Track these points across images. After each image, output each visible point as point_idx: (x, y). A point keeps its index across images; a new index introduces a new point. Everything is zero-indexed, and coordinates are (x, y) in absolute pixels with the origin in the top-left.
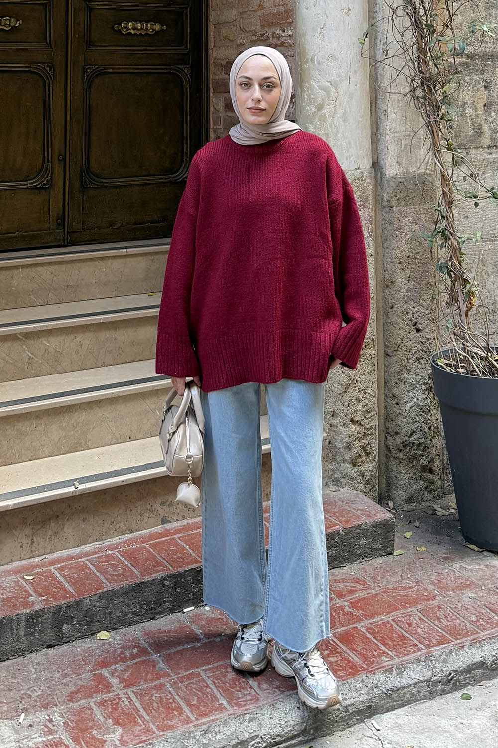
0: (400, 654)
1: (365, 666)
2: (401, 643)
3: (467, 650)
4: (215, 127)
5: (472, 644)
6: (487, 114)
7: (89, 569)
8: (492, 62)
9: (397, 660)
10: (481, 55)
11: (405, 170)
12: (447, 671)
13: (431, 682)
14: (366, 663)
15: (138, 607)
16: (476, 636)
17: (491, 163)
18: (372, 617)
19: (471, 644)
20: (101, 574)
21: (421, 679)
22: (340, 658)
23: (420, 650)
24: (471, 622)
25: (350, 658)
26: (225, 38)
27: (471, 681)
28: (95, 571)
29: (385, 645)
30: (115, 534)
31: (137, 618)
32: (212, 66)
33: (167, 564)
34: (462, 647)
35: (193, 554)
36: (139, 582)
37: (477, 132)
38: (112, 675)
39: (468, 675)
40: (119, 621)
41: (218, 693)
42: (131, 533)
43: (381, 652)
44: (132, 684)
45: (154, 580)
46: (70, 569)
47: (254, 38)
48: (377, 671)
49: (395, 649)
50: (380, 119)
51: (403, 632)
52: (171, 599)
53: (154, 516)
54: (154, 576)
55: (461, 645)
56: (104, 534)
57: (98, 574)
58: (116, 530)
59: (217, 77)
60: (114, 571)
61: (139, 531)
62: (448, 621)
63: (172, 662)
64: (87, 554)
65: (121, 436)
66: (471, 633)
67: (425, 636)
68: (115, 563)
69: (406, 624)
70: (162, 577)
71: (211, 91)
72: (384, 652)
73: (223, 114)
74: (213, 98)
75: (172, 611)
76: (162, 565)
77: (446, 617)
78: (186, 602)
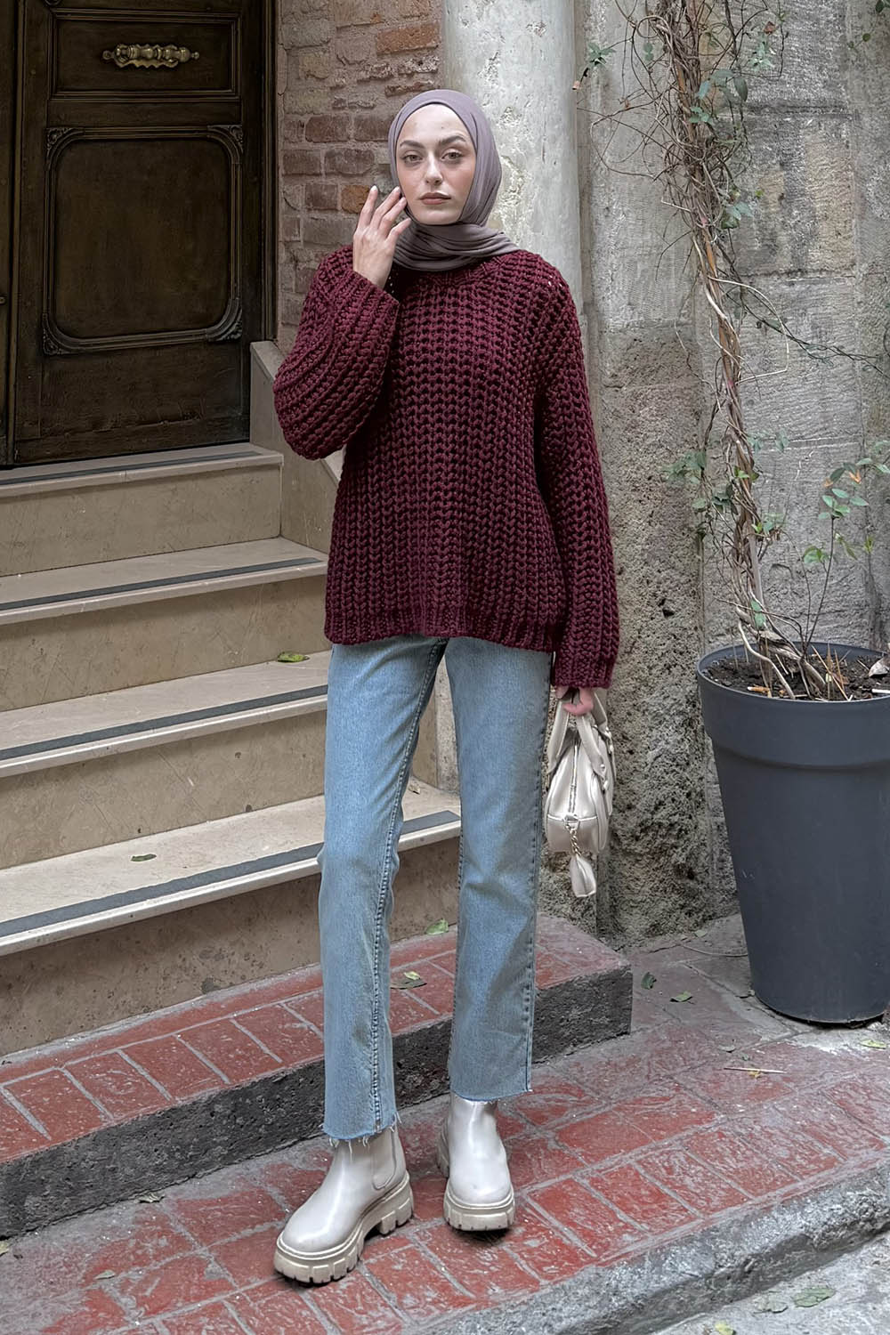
0: (656, 1227)
1: (594, 1255)
2: (655, 1206)
3: (776, 1215)
4: (288, 239)
5: (785, 1203)
6: (785, 211)
7: (72, 1086)
8: (793, 117)
9: (651, 1242)
10: (774, 106)
11: (641, 318)
12: (741, 1256)
13: (713, 1280)
14: (594, 1247)
15: (166, 1155)
16: (790, 1187)
17: (793, 301)
18: (600, 1158)
19: (783, 1202)
20: (95, 1094)
21: (696, 1273)
22: (546, 1240)
23: (692, 1219)
24: (779, 1160)
25: (564, 1239)
26: (309, 74)
27: (785, 1273)
28: (83, 1090)
29: (627, 1211)
30: (116, 1016)
31: (165, 1178)
32: (283, 126)
33: (219, 1072)
34: (768, 1209)
35: (267, 1051)
36: (168, 1108)
37: (769, 246)
38: (123, 1292)
39: (779, 1263)
40: (130, 1185)
41: (324, 1319)
42: (145, 1012)
43: (621, 1224)
44: (161, 1308)
45: (194, 1103)
46: (35, 1087)
47: (363, 75)
48: (615, 1263)
49: (645, 1218)
50: (597, 223)
51: (658, 1183)
52: (226, 1138)
53: (189, 978)
54: (195, 1096)
55: (765, 1206)
56: (95, 1016)
57: (88, 1095)
58: (117, 1009)
59: (292, 146)
60: (119, 1088)
61: (161, 1007)
62: (738, 1161)
63: (234, 1262)
64: (64, 1056)
65: (122, 828)
66: (782, 1182)
67: (698, 1191)
68: (119, 1072)
69: (662, 1169)
70: (210, 1097)
71: (281, 171)
72: (626, 1224)
73: (303, 216)
74: (284, 186)
75: (227, 1161)
76: (209, 1073)
77: (734, 1153)
78: (252, 1141)
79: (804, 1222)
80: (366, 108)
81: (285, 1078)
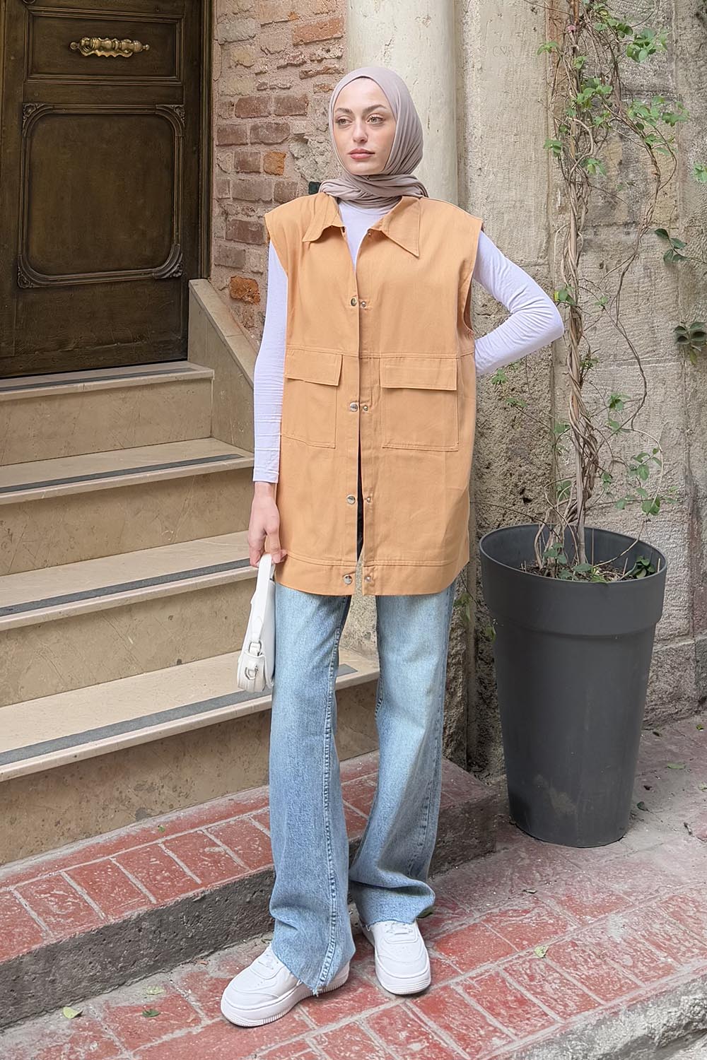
0: (521, 1031)
1: (467, 1057)
3: (623, 1019)
5: (631, 1008)
6: (623, 175)
7: (20, 906)
9: (517, 1043)
15: (99, 967)
16: (634, 994)
17: (629, 248)
18: (471, 964)
19: (629, 1007)
22: (427, 1044)
25: (442, 1042)
26: (238, 64)
28: (29, 909)
30: (62, 841)
31: (98, 986)
32: (217, 105)
33: (148, 894)
34: (616, 1014)
35: (189, 873)
36: (101, 926)
37: (610, 203)
40: (67, 994)
43: (491, 1029)
45: (124, 921)
47: (282, 62)
49: (511, 1022)
52: (152, 951)
53: (125, 808)
54: (127, 915)
55: (613, 1010)
56: (43, 842)
57: (34, 914)
58: (63, 835)
59: (224, 122)
60: (61, 907)
61: (100, 833)
62: (590, 968)
64: (16, 879)
65: (72, 679)
66: (628, 989)
67: (556, 997)
69: (526, 977)
70: (139, 915)
71: (215, 142)
72: (496, 1028)
73: (232, 178)
74: (217, 154)
75: (152, 969)
76: (139, 893)
77: (586, 961)
78: (175, 953)
79: (646, 1025)
80: (284, 89)
81: (203, 898)
